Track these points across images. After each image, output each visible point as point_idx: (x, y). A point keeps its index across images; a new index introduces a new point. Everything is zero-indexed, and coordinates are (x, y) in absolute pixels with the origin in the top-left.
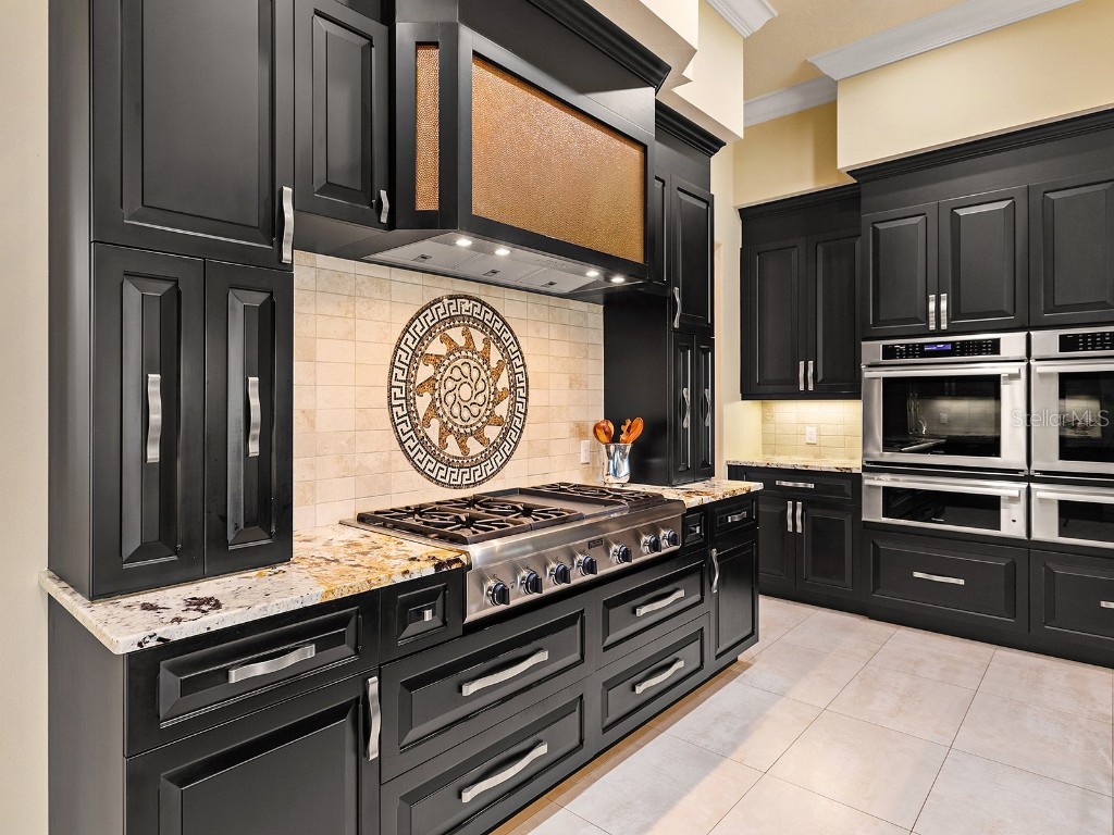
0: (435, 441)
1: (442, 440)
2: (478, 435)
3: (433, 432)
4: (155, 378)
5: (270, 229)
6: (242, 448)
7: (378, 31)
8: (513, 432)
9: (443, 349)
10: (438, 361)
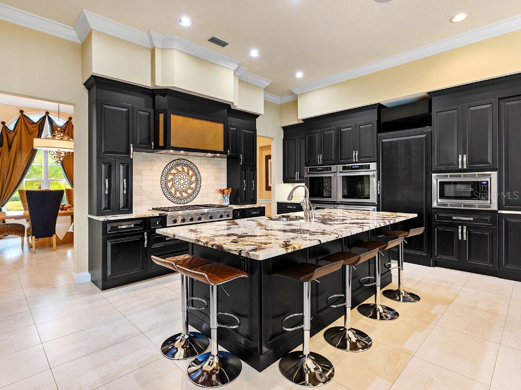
0: (173, 193)
1: (175, 193)
2: (186, 192)
3: (173, 191)
4: (107, 180)
5: (128, 153)
6: (123, 192)
7: (152, 111)
8: (196, 191)
9: (176, 172)
10: (174, 174)
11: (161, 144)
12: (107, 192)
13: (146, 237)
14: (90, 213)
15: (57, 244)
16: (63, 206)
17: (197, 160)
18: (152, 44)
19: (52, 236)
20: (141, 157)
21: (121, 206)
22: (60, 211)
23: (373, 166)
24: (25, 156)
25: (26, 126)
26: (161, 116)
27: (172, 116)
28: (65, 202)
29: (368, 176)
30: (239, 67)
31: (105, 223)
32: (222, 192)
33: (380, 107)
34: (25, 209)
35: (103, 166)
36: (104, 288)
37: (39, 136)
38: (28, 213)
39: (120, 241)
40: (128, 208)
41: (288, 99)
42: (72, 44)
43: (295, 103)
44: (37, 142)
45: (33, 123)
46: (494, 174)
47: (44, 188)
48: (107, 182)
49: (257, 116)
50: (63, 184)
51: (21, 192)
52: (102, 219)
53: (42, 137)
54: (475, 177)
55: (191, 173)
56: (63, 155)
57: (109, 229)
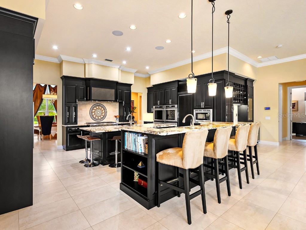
3: (95, 116)
5: (76, 102)
6: (74, 116)
7: (85, 86)
8: (105, 116)
9: (96, 109)
10: (95, 110)
11: (88, 99)
12: (68, 117)
13: (82, 133)
14: (62, 124)
15: (52, 138)
16: (54, 122)
17: (105, 104)
18: (85, 62)
19: (49, 134)
20: (82, 103)
21: (73, 122)
22: (53, 125)
23: (176, 106)
24: (39, 101)
25: (39, 88)
26: (88, 88)
27: (92, 88)
28: (55, 121)
29: (174, 110)
30: (120, 67)
31: (67, 127)
32: (116, 117)
33: (179, 81)
34: (39, 124)
35: (67, 107)
36: (67, 150)
37: (44, 93)
38: (40, 125)
39: (72, 134)
40: (76, 122)
41: (147, 76)
42: (56, 64)
43: (149, 78)
44: (44, 96)
45: (42, 87)
46: (211, 110)
47: (46, 115)
48: (68, 113)
49: (131, 85)
50: (54, 113)
51: (38, 117)
52: (66, 126)
53: (46, 94)
54: (205, 111)
55: (102, 109)
56: (54, 101)
57: (68, 129)
